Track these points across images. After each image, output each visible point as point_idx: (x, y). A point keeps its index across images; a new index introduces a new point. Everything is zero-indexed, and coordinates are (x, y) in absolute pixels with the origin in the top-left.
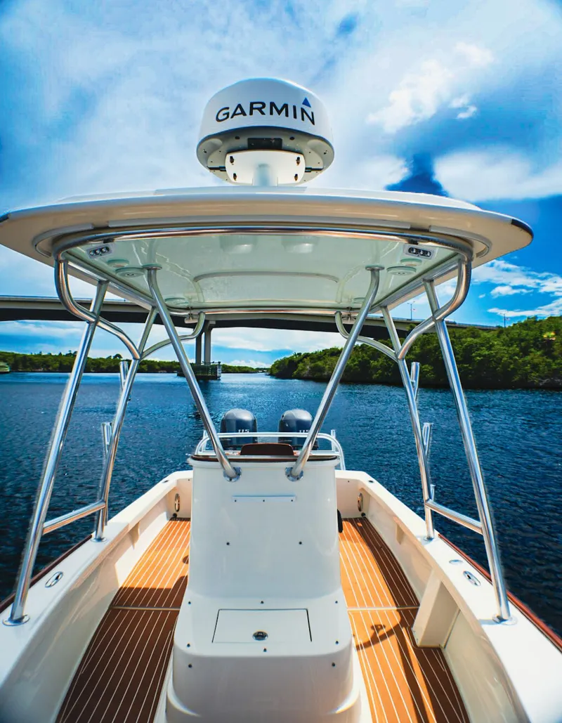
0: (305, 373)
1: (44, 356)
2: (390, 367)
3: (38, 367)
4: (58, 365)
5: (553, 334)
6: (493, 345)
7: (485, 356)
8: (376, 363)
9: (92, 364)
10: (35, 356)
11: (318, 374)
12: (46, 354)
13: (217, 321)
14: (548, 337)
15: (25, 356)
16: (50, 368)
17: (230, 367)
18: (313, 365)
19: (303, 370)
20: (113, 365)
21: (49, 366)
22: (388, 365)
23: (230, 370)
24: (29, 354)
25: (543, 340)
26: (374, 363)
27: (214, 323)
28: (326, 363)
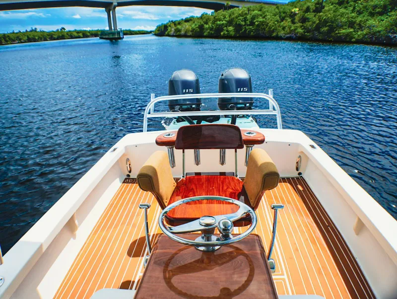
0: (172, 33)
1: (17, 33)
2: (213, 29)
3: (14, 41)
4: (26, 38)
5: (297, 9)
6: (266, 16)
7: (260, 21)
8: (207, 26)
9: (48, 35)
10: (11, 33)
11: (178, 33)
12: (18, 31)
13: (118, 3)
14: (295, 11)
15: (4, 35)
16: (22, 41)
17: (133, 31)
18: (175, 28)
19: (171, 31)
20: (61, 35)
21: (20, 39)
22: (213, 27)
23: (133, 33)
24: (6, 33)
25: (292, 12)
26: (206, 26)
27: (116, 4)
28: (182, 27)
